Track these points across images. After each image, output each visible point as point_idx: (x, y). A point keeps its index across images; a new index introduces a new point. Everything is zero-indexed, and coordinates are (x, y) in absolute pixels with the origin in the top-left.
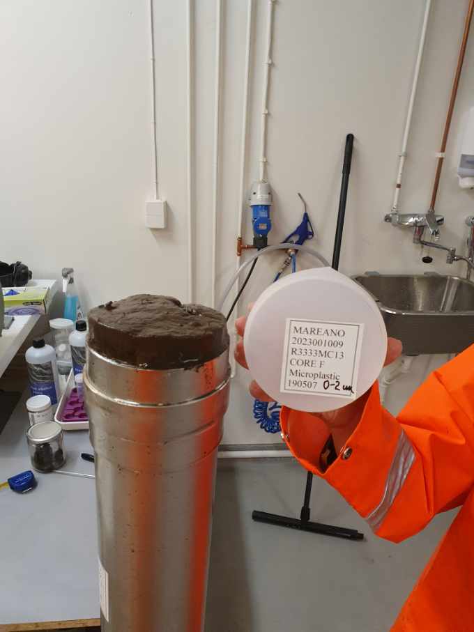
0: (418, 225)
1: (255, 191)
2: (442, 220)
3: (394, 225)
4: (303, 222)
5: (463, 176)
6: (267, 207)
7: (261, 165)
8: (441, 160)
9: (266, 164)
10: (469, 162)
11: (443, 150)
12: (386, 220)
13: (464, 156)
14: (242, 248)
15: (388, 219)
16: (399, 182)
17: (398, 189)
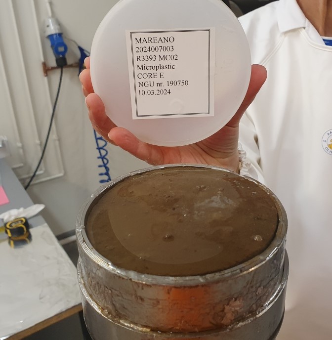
1: (47, 24)
6: (60, 35)
14: (47, 70)
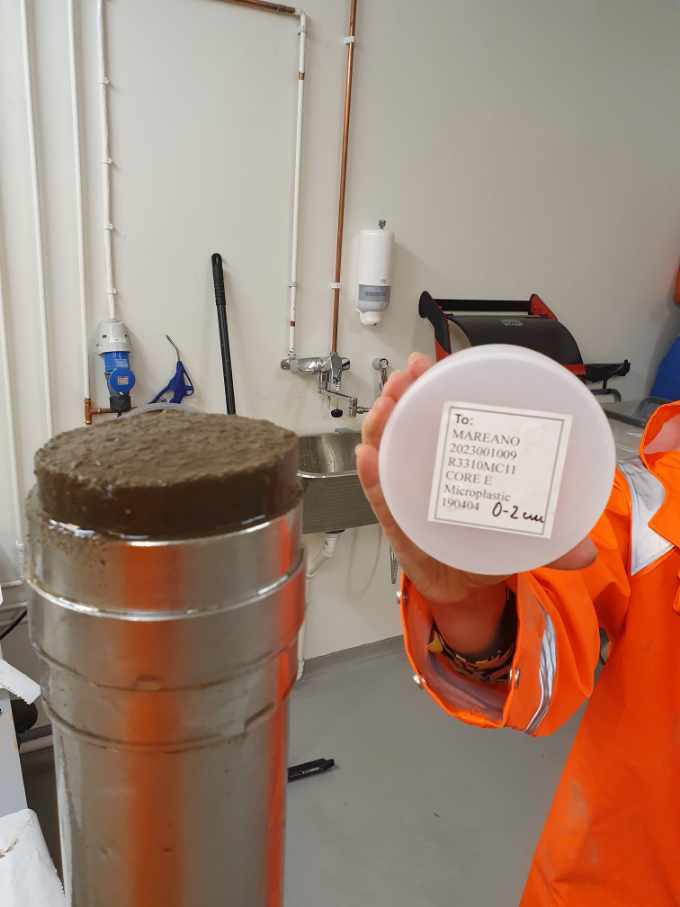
0: (323, 370)
1: (105, 333)
2: (348, 363)
3: (294, 373)
4: (177, 374)
5: (364, 311)
6: (125, 355)
7: (110, 298)
8: (337, 291)
9: (116, 296)
10: (367, 294)
11: (338, 280)
12: (283, 366)
13: (361, 287)
14: (91, 413)
15: (285, 366)
16: (292, 319)
17: (292, 328)
